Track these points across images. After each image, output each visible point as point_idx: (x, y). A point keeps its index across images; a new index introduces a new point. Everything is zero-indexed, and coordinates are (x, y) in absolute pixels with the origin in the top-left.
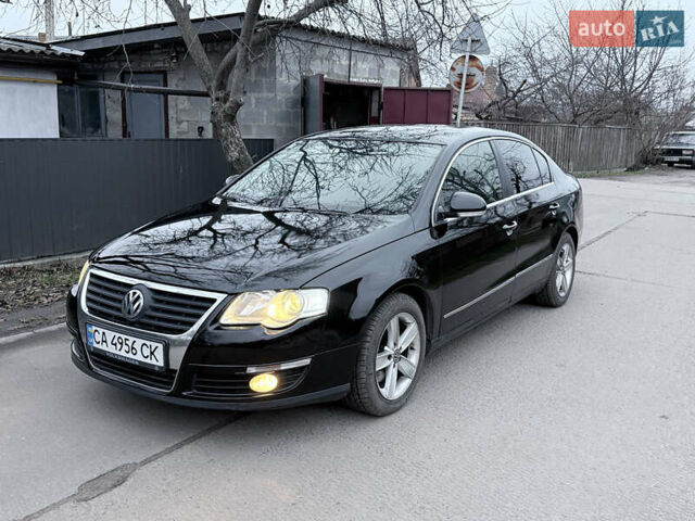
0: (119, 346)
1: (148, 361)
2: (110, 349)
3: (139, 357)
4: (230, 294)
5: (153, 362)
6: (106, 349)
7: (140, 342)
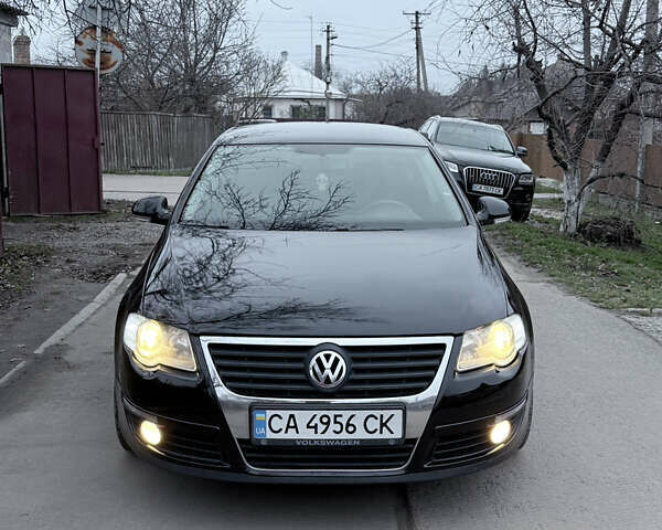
0: (321, 428)
1: (377, 436)
2: (306, 434)
3: (361, 434)
4: (455, 336)
5: (386, 435)
6: (296, 437)
7: (361, 415)
